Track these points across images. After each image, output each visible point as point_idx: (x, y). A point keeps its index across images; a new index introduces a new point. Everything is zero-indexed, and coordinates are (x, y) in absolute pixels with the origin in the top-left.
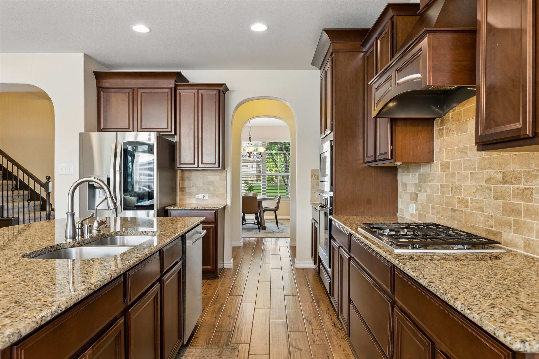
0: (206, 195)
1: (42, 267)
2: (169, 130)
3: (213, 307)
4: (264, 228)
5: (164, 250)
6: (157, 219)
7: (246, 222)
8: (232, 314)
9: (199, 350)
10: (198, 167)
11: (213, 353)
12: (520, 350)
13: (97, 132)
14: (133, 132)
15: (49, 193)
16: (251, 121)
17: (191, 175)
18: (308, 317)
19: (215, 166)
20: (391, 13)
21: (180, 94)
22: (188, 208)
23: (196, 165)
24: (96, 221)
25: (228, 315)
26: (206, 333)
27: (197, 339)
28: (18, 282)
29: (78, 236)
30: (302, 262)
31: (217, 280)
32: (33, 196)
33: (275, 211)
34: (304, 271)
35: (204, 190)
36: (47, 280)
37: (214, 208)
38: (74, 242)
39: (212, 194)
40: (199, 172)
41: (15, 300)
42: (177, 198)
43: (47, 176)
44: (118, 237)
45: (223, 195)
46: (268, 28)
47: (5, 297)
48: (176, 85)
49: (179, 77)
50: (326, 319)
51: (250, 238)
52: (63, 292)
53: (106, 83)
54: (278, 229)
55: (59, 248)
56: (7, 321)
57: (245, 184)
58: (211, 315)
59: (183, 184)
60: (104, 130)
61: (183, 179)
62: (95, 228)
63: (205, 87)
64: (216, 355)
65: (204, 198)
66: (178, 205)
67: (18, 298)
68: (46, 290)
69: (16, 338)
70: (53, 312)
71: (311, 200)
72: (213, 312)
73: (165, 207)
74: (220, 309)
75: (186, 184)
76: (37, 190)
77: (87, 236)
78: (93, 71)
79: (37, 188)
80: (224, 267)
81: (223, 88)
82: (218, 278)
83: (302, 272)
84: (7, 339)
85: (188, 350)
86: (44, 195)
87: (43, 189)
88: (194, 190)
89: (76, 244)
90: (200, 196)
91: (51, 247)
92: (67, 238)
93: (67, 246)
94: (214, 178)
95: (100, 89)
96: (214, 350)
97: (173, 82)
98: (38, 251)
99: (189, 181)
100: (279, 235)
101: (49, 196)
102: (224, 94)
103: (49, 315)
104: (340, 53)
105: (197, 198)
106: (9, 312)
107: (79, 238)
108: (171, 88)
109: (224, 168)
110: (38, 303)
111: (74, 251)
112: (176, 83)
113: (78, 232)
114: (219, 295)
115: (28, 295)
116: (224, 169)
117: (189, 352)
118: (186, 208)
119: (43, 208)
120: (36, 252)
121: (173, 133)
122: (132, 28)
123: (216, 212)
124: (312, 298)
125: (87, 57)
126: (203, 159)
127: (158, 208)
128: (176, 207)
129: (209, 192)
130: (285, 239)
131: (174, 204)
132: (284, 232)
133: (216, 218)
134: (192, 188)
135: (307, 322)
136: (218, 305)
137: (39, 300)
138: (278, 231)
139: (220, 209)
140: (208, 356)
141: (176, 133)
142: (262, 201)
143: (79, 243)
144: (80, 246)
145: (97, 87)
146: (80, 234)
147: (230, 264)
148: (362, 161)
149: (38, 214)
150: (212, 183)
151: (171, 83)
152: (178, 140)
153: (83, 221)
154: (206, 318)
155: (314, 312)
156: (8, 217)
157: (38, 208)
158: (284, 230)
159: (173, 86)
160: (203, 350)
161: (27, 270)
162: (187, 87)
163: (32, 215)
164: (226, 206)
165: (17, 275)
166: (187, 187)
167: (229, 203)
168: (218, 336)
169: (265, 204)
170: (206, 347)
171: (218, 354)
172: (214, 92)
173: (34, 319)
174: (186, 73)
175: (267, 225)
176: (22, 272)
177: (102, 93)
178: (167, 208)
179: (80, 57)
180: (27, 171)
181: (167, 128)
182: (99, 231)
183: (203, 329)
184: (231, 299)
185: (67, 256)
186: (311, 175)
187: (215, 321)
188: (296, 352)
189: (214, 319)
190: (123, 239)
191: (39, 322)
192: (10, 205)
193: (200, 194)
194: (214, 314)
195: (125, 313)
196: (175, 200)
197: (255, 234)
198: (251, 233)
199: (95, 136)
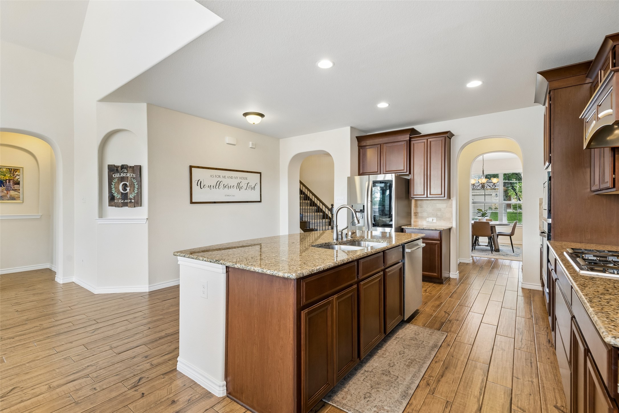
0: (435, 219)
1: (318, 251)
2: (405, 171)
3: (434, 303)
4: (497, 250)
5: (387, 252)
6: (395, 234)
7: (480, 244)
8: (448, 310)
9: (416, 327)
10: (427, 197)
11: (426, 332)
12: (611, 343)
13: (358, 176)
14: (380, 174)
15: (333, 214)
16: (484, 155)
17: (422, 203)
18: (520, 329)
19: (441, 196)
20: (611, 43)
21: (414, 144)
22: (418, 228)
23: (425, 196)
24: (350, 231)
25: (444, 311)
26: (424, 319)
27: (416, 321)
28: (307, 256)
29: (340, 239)
30: (528, 283)
31: (441, 285)
32: (325, 216)
33: (511, 235)
34: (530, 292)
35: (433, 215)
36: (319, 257)
37: (439, 229)
38: (337, 242)
39: (440, 218)
40: (429, 201)
41: (304, 262)
42: (412, 220)
43: (332, 204)
44: (362, 242)
45: (450, 219)
46: (483, 82)
47: (300, 261)
48: (410, 138)
49: (413, 132)
50: (541, 335)
51: (481, 258)
52: (323, 262)
53: (363, 143)
54: (514, 252)
55: (329, 244)
56: (300, 269)
57: (478, 211)
58: (431, 308)
59: (416, 210)
60: (362, 174)
61: (416, 206)
62: (349, 235)
63: (433, 136)
64: (428, 334)
65: (433, 221)
66: (412, 225)
67: (305, 262)
68: (317, 261)
69: (301, 276)
70: (317, 269)
71: (540, 226)
72: (433, 306)
73: (401, 226)
74: (439, 305)
75: (419, 210)
76: (327, 212)
77: (345, 239)
78: (356, 137)
79: (327, 211)
80: (449, 277)
81: (448, 135)
82: (443, 284)
83: (528, 292)
84: (298, 275)
85: (408, 325)
86: (330, 215)
87: (329, 212)
88: (425, 214)
89: (338, 243)
90: (430, 219)
91: (325, 243)
92: (334, 240)
93: (333, 244)
94: (441, 205)
95: (360, 147)
96: (427, 330)
97: (408, 136)
98: (319, 244)
99: (421, 207)
100: (513, 258)
101: (333, 216)
102: (450, 139)
103: (315, 270)
104: (560, 89)
105: (427, 220)
106: (301, 266)
107: (340, 240)
108: (407, 141)
109: (449, 197)
110: (312, 265)
111: (337, 247)
112: (411, 136)
113: (340, 237)
114: (441, 296)
115: (309, 261)
116: (450, 199)
117: (408, 327)
118: (417, 228)
119: (330, 224)
120: (318, 245)
121: (408, 173)
122: (377, 106)
123: (441, 233)
124: (531, 314)
125: (352, 128)
126: (432, 191)
127: (396, 227)
128: (411, 226)
129: (437, 216)
130: (519, 262)
131: (410, 225)
132: (519, 256)
133: (441, 237)
134: (423, 213)
135: (518, 332)
136: (438, 303)
137: (313, 264)
138: (513, 254)
139: (444, 230)
140: (421, 333)
141: (410, 173)
142: (496, 226)
143: (339, 243)
144: (340, 245)
145: (358, 147)
146: (341, 238)
147: (455, 275)
148: (589, 190)
149: (327, 227)
150: (440, 210)
151: (407, 137)
152: (412, 178)
153: (342, 231)
154: (426, 309)
155: (530, 326)
156: (312, 228)
157: (327, 224)
158: (520, 255)
159: (408, 139)
160: (419, 328)
161: (312, 252)
162: (419, 138)
163: (324, 228)
164: (452, 228)
165: (307, 253)
166: (420, 212)
167: (454, 225)
168: (433, 322)
169: (498, 229)
170: (421, 327)
171: (429, 333)
172: (441, 139)
173: (309, 270)
174: (417, 128)
175: (501, 248)
176: (309, 252)
177: (361, 150)
178: (402, 227)
179: (348, 129)
180: (322, 201)
181: (404, 170)
182: (352, 237)
183: (422, 315)
184: (450, 300)
185: (333, 248)
186: (540, 203)
187: (433, 312)
188: (498, 350)
189: (433, 311)
190: (365, 243)
191: (311, 272)
192: (313, 221)
193: (430, 218)
194: (433, 307)
195: (358, 283)
196: (410, 221)
197: (486, 255)
198: (483, 253)
199: (357, 178)
